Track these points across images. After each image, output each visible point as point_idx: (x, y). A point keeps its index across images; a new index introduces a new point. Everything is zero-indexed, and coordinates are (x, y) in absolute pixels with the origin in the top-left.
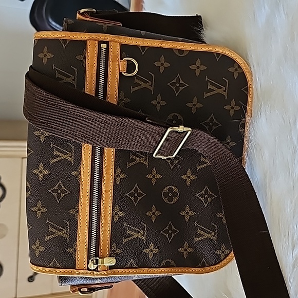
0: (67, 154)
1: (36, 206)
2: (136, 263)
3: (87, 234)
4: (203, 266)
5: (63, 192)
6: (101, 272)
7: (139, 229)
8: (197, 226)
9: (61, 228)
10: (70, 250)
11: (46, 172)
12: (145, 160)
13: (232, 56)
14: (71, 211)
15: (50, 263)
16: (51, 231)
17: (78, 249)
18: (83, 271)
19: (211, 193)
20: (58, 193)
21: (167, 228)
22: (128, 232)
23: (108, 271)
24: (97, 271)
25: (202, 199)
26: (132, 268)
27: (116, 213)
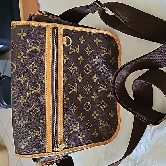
0: (37, 89)
1: (20, 121)
2: (75, 144)
3: (51, 132)
4: (104, 141)
5: (36, 110)
6: (59, 152)
7: (76, 126)
8: (100, 121)
9: (37, 131)
10: (42, 143)
11: (25, 100)
12: (76, 90)
13: (112, 36)
14: (41, 121)
15: (32, 152)
16: (31, 134)
17: (47, 141)
18: (50, 153)
19: (105, 104)
20: (33, 112)
21: (88, 124)
22: (71, 128)
23: (63, 151)
24: (58, 152)
25: (101, 107)
26: (73, 147)
27: (65, 119)
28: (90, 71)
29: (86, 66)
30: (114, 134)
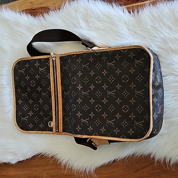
7: (41, 72)
12: (43, 94)
15: (66, 57)
16: (67, 68)
19: (22, 85)
22: (45, 70)
25: (24, 83)
27: (49, 76)
28: (35, 106)
29: (38, 109)
30: (16, 65)
